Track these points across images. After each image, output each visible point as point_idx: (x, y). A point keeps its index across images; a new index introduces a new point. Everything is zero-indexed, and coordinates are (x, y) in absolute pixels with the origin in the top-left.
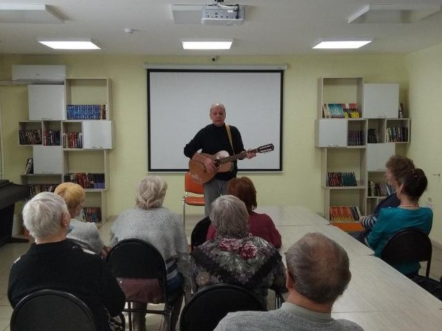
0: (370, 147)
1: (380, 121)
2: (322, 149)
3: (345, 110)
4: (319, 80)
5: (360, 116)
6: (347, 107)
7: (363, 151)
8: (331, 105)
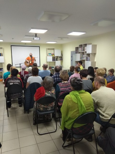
0: (56, 61)
1: (58, 57)
2: (48, 62)
3: (52, 55)
4: (47, 49)
5: (54, 56)
6: (52, 54)
7: (55, 62)
8: (49, 54)
